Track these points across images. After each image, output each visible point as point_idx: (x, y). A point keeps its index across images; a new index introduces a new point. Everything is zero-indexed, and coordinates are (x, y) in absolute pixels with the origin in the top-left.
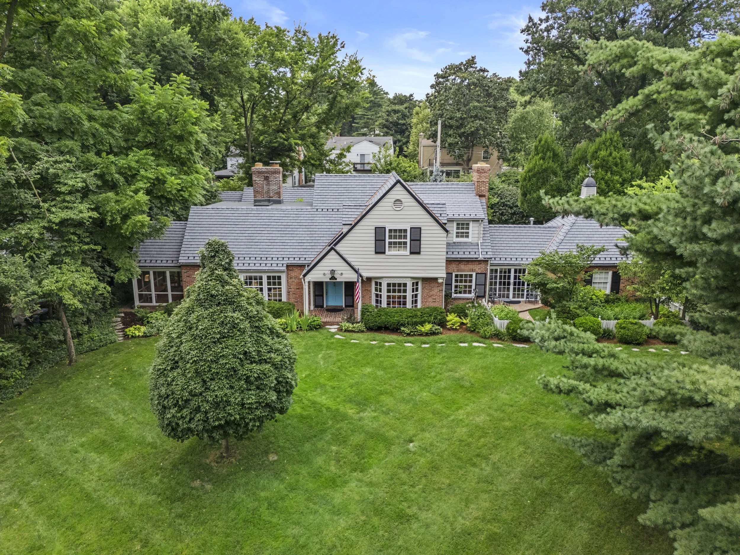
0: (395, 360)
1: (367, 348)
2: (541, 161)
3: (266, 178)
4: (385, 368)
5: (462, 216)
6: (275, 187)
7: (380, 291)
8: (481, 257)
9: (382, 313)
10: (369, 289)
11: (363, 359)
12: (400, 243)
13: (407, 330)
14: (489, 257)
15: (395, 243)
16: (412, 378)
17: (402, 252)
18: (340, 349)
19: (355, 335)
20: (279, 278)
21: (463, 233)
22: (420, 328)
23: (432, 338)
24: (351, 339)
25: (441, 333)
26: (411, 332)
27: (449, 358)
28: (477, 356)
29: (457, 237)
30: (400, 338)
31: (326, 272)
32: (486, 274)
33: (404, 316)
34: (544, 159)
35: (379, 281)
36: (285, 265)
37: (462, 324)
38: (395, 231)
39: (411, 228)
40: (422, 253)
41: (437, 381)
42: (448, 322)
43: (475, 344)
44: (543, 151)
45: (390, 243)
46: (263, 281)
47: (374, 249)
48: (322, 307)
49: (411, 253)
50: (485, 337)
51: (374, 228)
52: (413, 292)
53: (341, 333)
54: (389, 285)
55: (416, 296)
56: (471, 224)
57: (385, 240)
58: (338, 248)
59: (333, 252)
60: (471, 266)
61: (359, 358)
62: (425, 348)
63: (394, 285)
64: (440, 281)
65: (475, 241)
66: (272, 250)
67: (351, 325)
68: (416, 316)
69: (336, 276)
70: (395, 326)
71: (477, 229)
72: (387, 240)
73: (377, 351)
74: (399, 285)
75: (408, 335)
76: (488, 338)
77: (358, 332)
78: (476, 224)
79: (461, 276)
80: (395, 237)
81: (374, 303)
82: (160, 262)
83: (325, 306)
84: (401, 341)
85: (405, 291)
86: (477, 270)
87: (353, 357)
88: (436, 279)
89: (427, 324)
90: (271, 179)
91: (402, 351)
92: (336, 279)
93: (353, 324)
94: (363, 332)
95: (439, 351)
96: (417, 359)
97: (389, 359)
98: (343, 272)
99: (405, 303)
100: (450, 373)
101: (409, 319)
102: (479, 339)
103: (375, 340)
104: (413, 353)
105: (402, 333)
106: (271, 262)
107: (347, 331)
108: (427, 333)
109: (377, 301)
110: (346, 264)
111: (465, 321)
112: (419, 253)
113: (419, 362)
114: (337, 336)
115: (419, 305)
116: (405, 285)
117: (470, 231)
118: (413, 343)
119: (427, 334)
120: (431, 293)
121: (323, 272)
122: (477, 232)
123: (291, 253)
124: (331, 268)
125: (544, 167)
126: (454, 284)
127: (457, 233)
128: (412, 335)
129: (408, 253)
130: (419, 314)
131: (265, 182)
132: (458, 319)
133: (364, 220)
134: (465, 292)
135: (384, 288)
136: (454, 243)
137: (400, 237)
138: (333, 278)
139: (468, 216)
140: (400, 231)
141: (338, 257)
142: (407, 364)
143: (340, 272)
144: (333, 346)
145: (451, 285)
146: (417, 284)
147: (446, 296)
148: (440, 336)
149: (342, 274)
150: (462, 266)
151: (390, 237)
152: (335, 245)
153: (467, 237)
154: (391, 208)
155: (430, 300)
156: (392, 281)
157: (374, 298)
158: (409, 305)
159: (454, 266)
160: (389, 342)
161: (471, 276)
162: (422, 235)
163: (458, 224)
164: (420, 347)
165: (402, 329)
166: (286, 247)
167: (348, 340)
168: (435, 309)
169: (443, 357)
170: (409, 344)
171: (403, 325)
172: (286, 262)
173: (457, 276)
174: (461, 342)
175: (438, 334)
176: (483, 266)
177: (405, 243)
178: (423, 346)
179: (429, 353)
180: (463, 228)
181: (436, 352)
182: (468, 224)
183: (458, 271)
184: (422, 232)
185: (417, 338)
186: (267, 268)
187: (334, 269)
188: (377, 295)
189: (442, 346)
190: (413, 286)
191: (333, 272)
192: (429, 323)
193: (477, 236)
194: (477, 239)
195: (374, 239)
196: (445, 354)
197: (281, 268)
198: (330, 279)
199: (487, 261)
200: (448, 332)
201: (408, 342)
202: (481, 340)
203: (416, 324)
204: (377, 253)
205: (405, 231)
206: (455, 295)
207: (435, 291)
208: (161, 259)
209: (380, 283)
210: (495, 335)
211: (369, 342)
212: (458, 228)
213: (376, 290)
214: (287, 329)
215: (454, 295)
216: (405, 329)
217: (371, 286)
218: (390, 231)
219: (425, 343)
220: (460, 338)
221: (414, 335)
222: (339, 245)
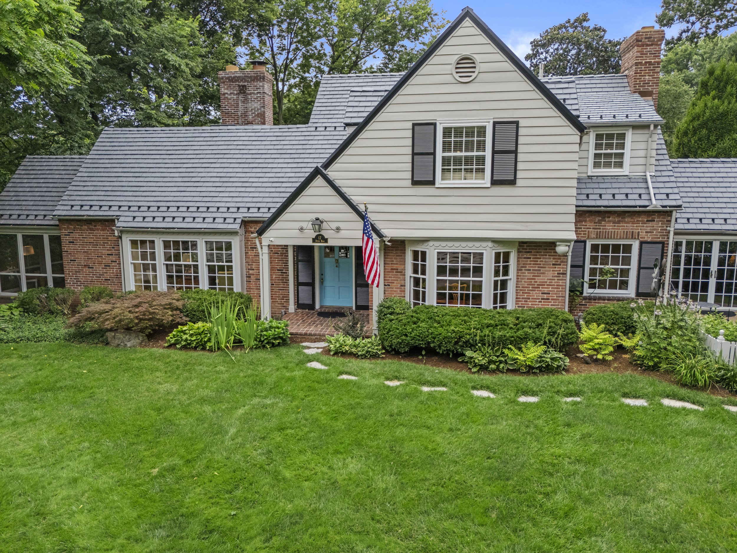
0: (438, 439)
1: (371, 396)
2: (716, 101)
3: (243, 90)
4: (404, 465)
5: (608, 119)
6: (257, 105)
7: (424, 273)
8: (656, 204)
9: (423, 317)
10: (400, 267)
11: (349, 428)
12: (468, 160)
13: (479, 358)
14: (674, 203)
15: (458, 161)
16: (486, 511)
17: (473, 181)
18: (301, 394)
19: (353, 364)
20: (229, 246)
21: (609, 155)
22: (513, 353)
23: (543, 379)
24: (341, 373)
25: (567, 371)
26: (490, 362)
27: (604, 440)
28: (692, 440)
29: (596, 165)
30: (463, 375)
31: (304, 225)
32: (664, 245)
33: (473, 324)
34: (720, 98)
35: (420, 248)
36: (239, 221)
37: (620, 349)
38: (458, 131)
39: (495, 123)
40: (519, 182)
41: (579, 535)
42: (583, 343)
43: (667, 402)
44: (718, 87)
45: (446, 161)
46: (199, 251)
47: (409, 175)
48: (311, 307)
49: (495, 182)
50: (694, 386)
51: (409, 125)
52: (497, 273)
53: (325, 358)
54: (441, 256)
55: (504, 284)
56: (630, 135)
57: (434, 154)
58: (331, 173)
59: (319, 181)
60: (628, 226)
61: (339, 425)
62: (526, 405)
63: (454, 256)
64: (561, 249)
65: (638, 172)
66: (221, 194)
67: (350, 341)
68: (504, 324)
69: (326, 234)
70: (450, 347)
71: (643, 146)
72: (440, 154)
73: (395, 405)
74: (466, 257)
75: (483, 368)
76: (704, 388)
77: (364, 357)
78: (641, 136)
79: (606, 248)
80: (458, 147)
81: (409, 297)
82: (32, 217)
83: (317, 307)
84: (463, 384)
85: (478, 271)
86: (643, 234)
87: (324, 420)
88: (551, 245)
89: (530, 344)
90: (250, 90)
91: (463, 409)
92: (326, 241)
93: (355, 338)
94: (375, 356)
95: (570, 418)
96: (504, 440)
97: (425, 432)
98: (341, 225)
99: (477, 299)
100: (622, 501)
101: (486, 332)
102: (676, 388)
103: (397, 378)
104: (494, 418)
105: (467, 364)
106: (215, 215)
107: (340, 353)
108: (531, 368)
109: (416, 295)
110: (346, 208)
111: (627, 343)
112: (512, 182)
113: (511, 448)
114: (315, 365)
115: (510, 304)
116: (479, 256)
117: (627, 151)
118: (494, 392)
119: (530, 370)
120: (539, 280)
121: (298, 225)
122: (642, 153)
123: (255, 200)
124: (314, 216)
125: (721, 110)
126: (588, 266)
127: (597, 156)
128: (494, 371)
129: (487, 181)
130: (511, 320)
131: (241, 97)
132: (607, 336)
133: (389, 108)
134: (613, 285)
135: (432, 264)
136: (590, 177)
137: (469, 147)
138: (320, 238)
139: (621, 118)
140: (470, 131)
141: (330, 191)
142: (472, 453)
143: (334, 225)
144: (287, 388)
145: (583, 266)
146: (507, 256)
147: (572, 290)
148: (565, 377)
149: (338, 229)
150: (609, 226)
151: (446, 147)
152: (327, 165)
153: (620, 165)
154: (449, 78)
155: (536, 294)
156: (449, 248)
157: (409, 287)
158: (487, 303)
159: (589, 225)
160: (433, 385)
161: (628, 248)
162: (521, 140)
163: (599, 137)
164: (514, 402)
165: (469, 353)
166: (248, 190)
167: (334, 375)
168: (550, 314)
169: (583, 437)
170: (484, 393)
171: (472, 346)
172: (240, 216)
173: (595, 248)
174: (625, 395)
175: (558, 370)
176: (657, 225)
177: (481, 160)
178: (523, 399)
179: (540, 422)
180: (609, 146)
181: (561, 419)
182: (622, 136)
183: (598, 237)
184: (521, 131)
185: (505, 377)
186: (205, 226)
187: (321, 216)
188: (417, 282)
189: (575, 404)
190: (497, 261)
191: (318, 223)
192: (536, 341)
193: (642, 161)
194: (641, 168)
195: (409, 150)
196: (588, 428)
197: (230, 226)
198: (314, 240)
199: (669, 214)
200: (584, 367)
201: (482, 388)
202: (683, 391)
203: (503, 342)
204: (415, 183)
205: (482, 131)
206: (591, 291)
207: (549, 274)
208: (35, 213)
209: (424, 254)
210: (723, 379)
211: (382, 379)
212: (598, 146)
213: (415, 271)
214: (209, 345)
215: (587, 291)
216: (475, 355)
217: (404, 262)
218: (447, 132)
219: (525, 393)
220: (622, 385)
221: (498, 370)
222: (334, 166)
